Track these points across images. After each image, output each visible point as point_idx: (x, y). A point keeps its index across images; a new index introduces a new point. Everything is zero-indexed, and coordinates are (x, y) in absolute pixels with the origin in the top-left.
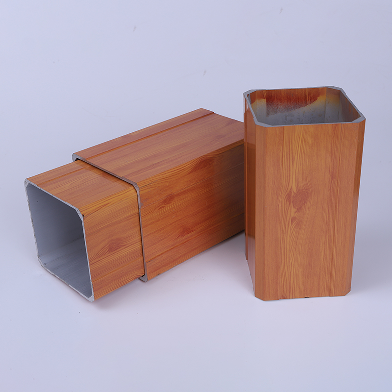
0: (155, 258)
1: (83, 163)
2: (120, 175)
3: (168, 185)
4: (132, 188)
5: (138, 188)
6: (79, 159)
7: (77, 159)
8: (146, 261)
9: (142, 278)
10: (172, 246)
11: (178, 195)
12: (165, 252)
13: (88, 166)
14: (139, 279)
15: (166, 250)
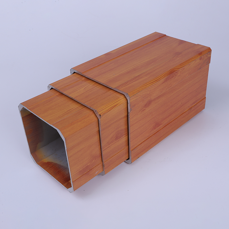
0: (137, 147)
1: (79, 76)
2: (113, 86)
3: (148, 93)
4: (124, 97)
5: (129, 98)
6: (75, 73)
7: (74, 73)
8: (130, 150)
9: (126, 161)
10: (148, 137)
11: (155, 100)
12: (144, 142)
13: (83, 79)
14: (125, 161)
15: (144, 140)
